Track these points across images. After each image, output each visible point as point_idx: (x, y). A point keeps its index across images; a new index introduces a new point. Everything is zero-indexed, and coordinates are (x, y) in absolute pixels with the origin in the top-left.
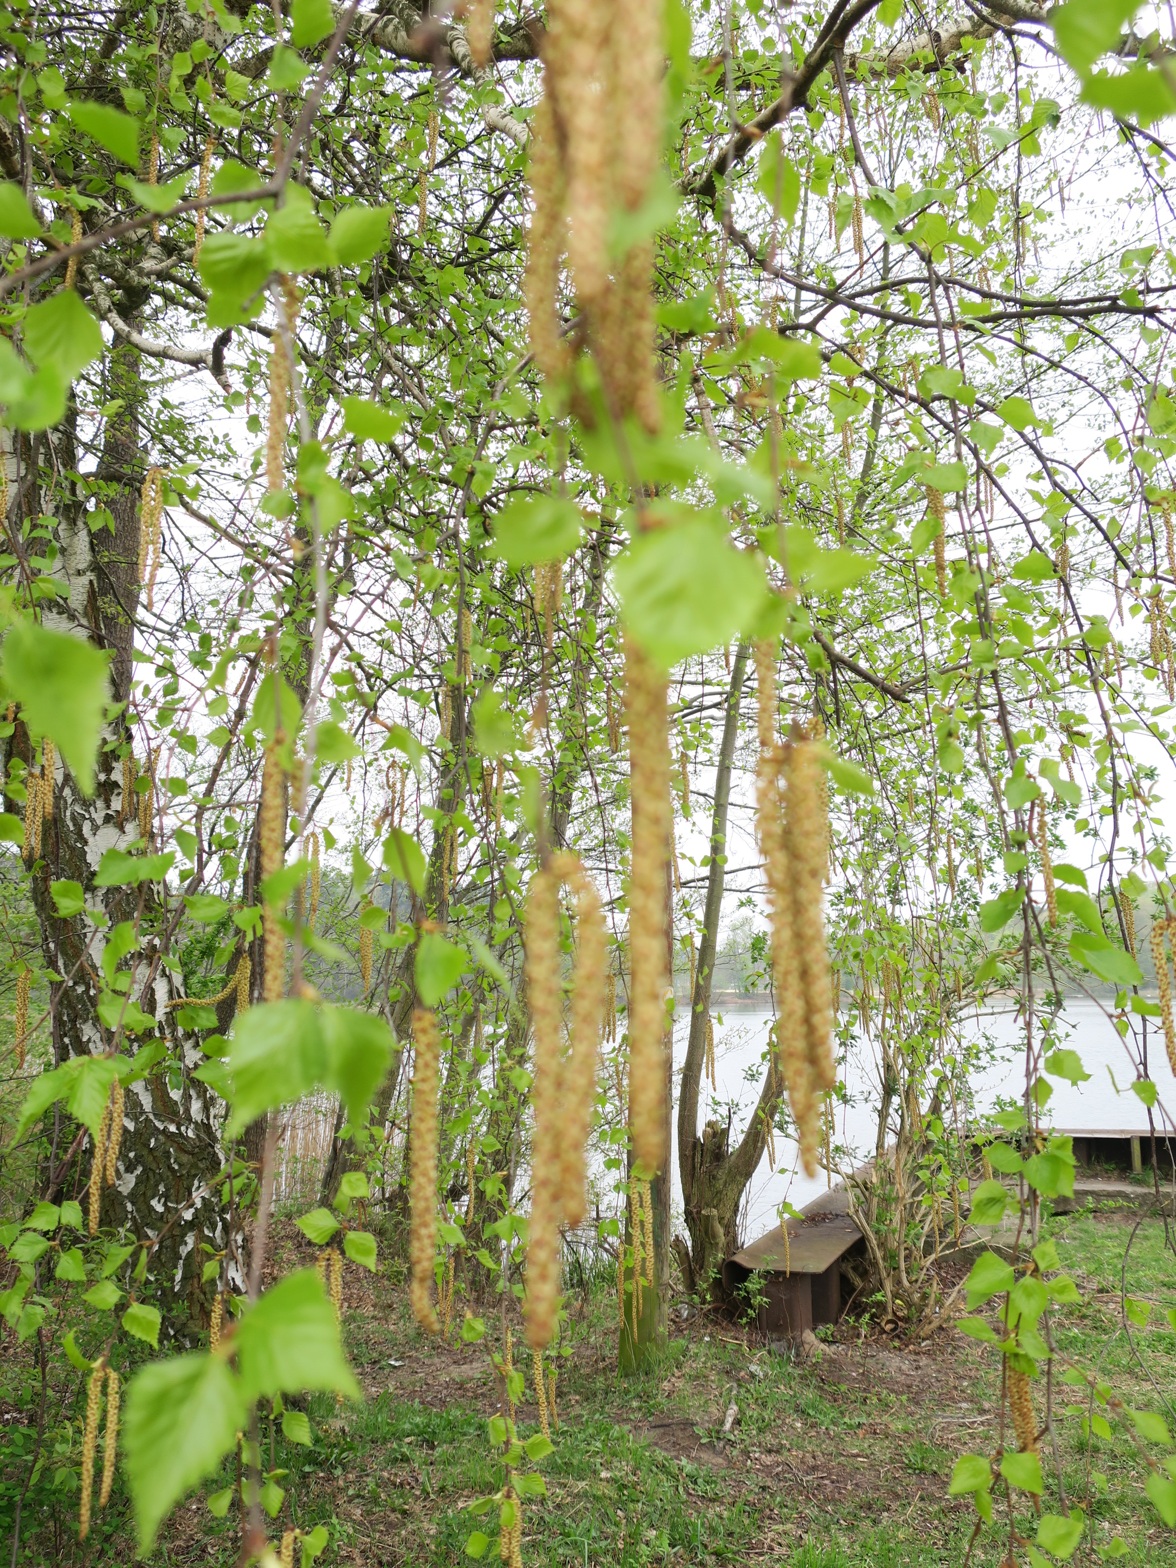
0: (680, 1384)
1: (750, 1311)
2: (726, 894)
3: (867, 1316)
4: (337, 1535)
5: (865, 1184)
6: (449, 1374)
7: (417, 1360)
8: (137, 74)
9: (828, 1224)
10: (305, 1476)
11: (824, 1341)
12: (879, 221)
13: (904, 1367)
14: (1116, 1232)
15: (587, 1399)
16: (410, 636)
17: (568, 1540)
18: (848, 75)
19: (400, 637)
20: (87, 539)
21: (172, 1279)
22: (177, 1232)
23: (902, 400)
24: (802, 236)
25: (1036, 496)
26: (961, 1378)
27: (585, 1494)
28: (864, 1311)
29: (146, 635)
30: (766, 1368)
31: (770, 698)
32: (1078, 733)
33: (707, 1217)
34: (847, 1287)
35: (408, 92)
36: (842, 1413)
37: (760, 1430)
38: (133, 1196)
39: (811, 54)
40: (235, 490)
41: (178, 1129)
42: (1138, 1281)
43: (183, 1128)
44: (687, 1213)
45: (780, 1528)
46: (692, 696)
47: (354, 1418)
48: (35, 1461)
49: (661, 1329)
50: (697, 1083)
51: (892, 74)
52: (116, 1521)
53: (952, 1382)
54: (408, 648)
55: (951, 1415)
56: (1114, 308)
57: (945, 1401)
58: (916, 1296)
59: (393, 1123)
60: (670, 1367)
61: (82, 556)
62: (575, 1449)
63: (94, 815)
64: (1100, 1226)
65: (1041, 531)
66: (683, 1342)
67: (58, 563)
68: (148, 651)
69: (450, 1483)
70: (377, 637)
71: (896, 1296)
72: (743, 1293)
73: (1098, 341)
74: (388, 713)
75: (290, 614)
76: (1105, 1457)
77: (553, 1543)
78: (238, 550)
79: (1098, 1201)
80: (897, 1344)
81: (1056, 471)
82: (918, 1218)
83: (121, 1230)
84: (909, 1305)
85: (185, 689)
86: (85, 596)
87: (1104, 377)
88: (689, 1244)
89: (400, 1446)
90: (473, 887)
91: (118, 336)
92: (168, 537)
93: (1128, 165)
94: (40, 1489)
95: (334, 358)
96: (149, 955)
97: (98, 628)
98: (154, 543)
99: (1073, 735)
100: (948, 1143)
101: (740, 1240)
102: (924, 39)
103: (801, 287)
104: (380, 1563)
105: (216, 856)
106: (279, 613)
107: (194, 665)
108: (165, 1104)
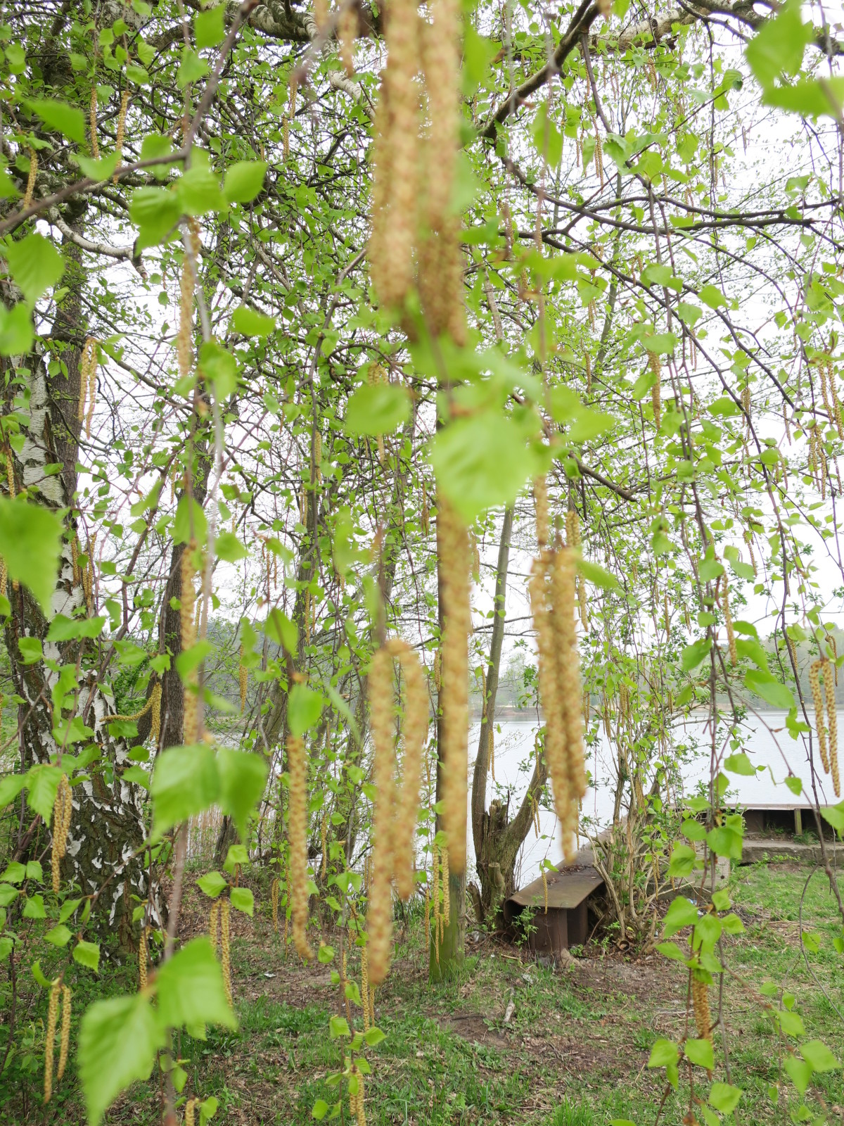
0: (473, 988)
1: (523, 936)
2: (505, 637)
3: (607, 939)
4: (227, 1100)
5: (605, 844)
6: (308, 983)
7: (285, 973)
8: (79, 46)
9: (579, 873)
10: (204, 1057)
11: (576, 956)
12: (614, 157)
13: (633, 975)
14: (784, 877)
15: (407, 1000)
16: (278, 453)
17: (393, 1101)
18: (591, 50)
19: (270, 453)
20: (44, 383)
21: (107, 917)
22: (111, 882)
23: (630, 284)
25: (726, 353)
26: (673, 982)
27: (406, 1068)
28: (605, 935)
29: (87, 452)
30: (534, 976)
32: (756, 523)
33: (493, 869)
34: (592, 918)
35: (276, 60)
36: (589, 1008)
37: (530, 1021)
38: (79, 857)
39: (565, 36)
40: (150, 347)
41: (112, 808)
42: (799, 912)
43: (115, 808)
44: (479, 866)
45: (545, 1091)
47: (240, 1015)
48: (7, 1052)
49: (460, 949)
51: (622, 50)
52: (66, 1092)
53: (667, 985)
54: (276, 461)
55: (667, 1009)
56: (781, 220)
57: (662, 999)
58: (642, 924)
60: (466, 977)
61: (40, 395)
62: (398, 1036)
64: (772, 873)
65: (730, 378)
66: (475, 958)
68: (88, 464)
69: (309, 1061)
70: (254, 454)
71: (627, 924)
72: (518, 923)
73: (769, 242)
74: (262, 508)
75: (190, 437)
76: (776, 1038)
77: (383, 1103)
78: (154, 391)
79: (772, 856)
80: (628, 958)
81: (741, 336)
82: (643, 869)
83: (70, 881)
84: (637, 930)
85: (113, 492)
86: (42, 424)
87: (774, 268)
88: (480, 888)
89: (273, 1035)
90: (324, 633)
91: (65, 237)
92: (102, 381)
94: (12, 1070)
95: (222, 253)
96: (89, 683)
97: (52, 448)
98: (92, 385)
99: (753, 524)
100: (664, 815)
101: (516, 884)
102: (645, 24)
103: (558, 204)
104: (258, 1119)
105: (138, 612)
106: (182, 436)
107: (121, 473)
108: (102, 791)
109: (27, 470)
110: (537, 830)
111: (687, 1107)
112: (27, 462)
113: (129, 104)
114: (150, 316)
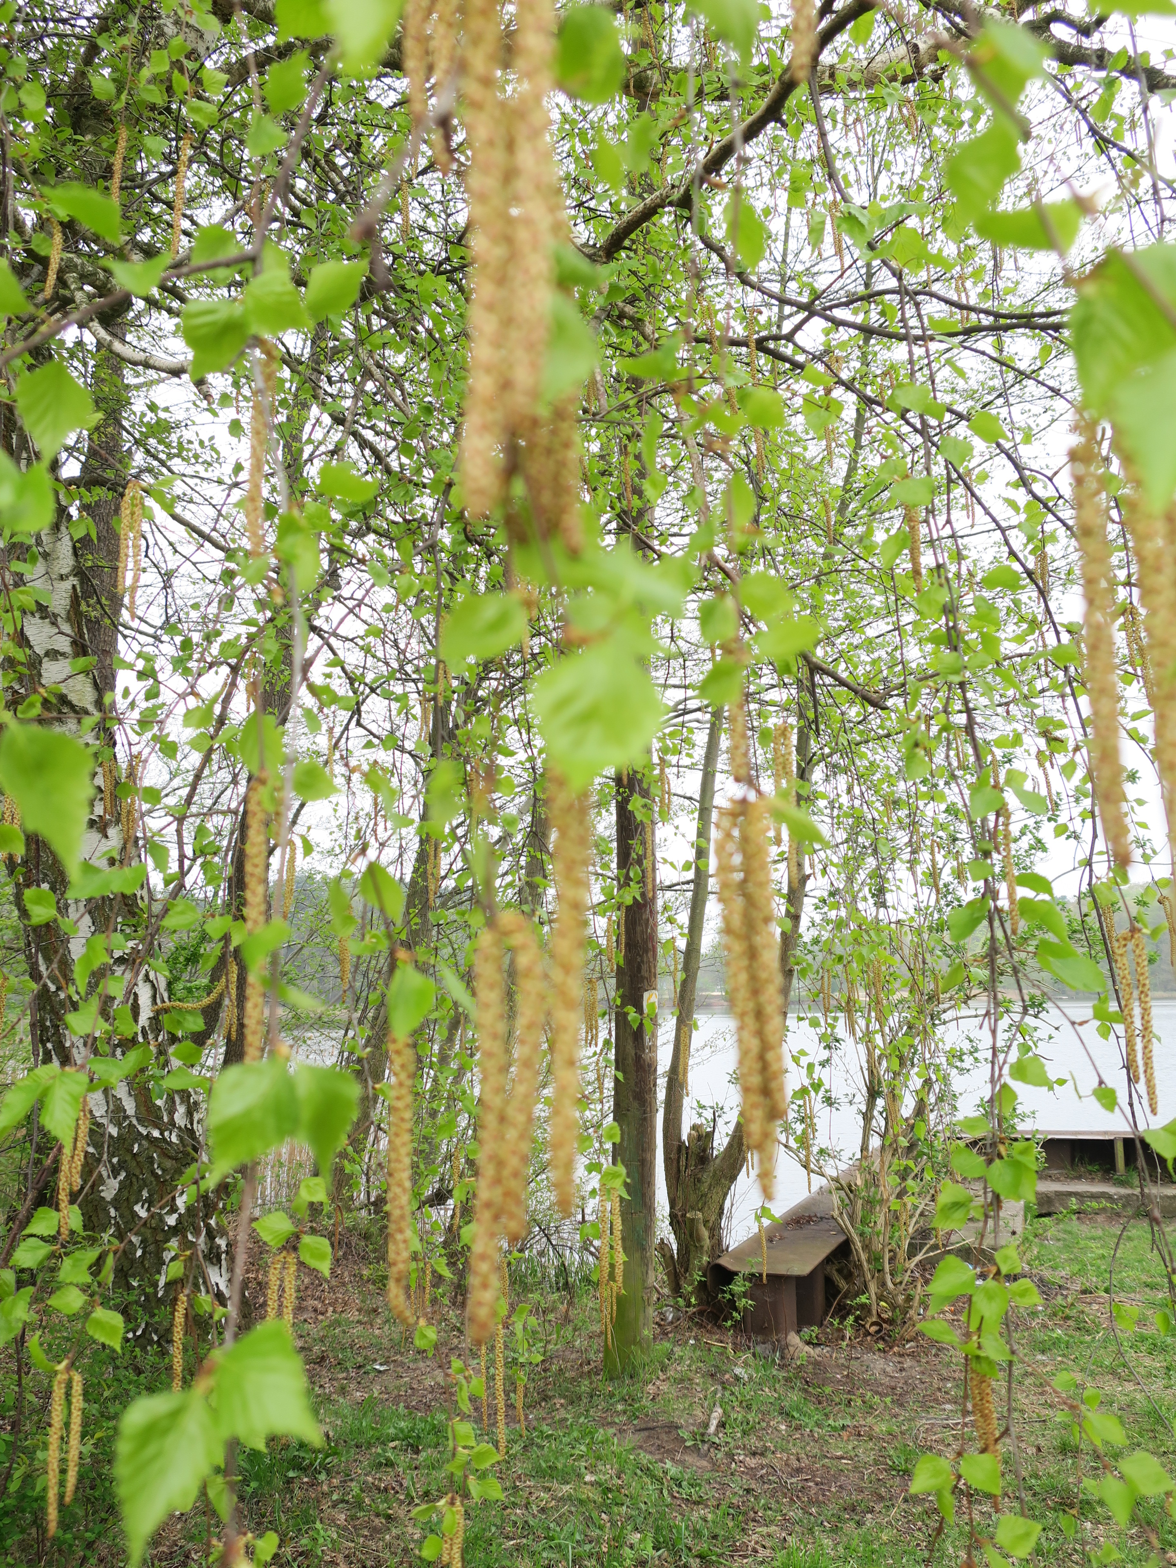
0: (664, 1387)
1: (735, 1314)
2: (708, 896)
3: (851, 1318)
4: (321, 1541)
5: (850, 1186)
6: (433, 1378)
7: (402, 1364)
9: (812, 1226)
10: (290, 1481)
11: (808, 1343)
13: (888, 1369)
14: (1100, 1233)
15: (572, 1403)
16: (394, 641)
17: (552, 1544)
18: (826, 87)
19: (384, 643)
20: (70, 544)
21: (155, 1285)
22: (160, 1237)
23: (879, 410)
24: (786, 241)
25: (1012, 504)
26: (944, 1379)
27: (570, 1498)
28: (848, 1314)
29: (129, 640)
30: (750, 1371)
32: (1056, 739)
33: (692, 1220)
34: (831, 1289)
35: (393, 98)
36: (826, 1415)
37: (744, 1433)
38: (116, 1202)
40: (217, 494)
41: (162, 1134)
42: (1121, 1281)
43: (166, 1134)
44: (672, 1216)
45: (764, 1530)
46: (676, 699)
47: (339, 1422)
49: (646, 1332)
50: (682, 1087)
51: (870, 84)
52: (98, 1528)
53: (936, 1383)
54: (392, 653)
55: (935, 1417)
57: (928, 1403)
58: (901, 1298)
59: (379, 1128)
60: (654, 1371)
61: (65, 561)
62: (559, 1453)
64: (1084, 1227)
65: (1017, 540)
66: (667, 1345)
67: (40, 568)
68: (130, 658)
69: (435, 1487)
70: (361, 643)
71: (880, 1298)
72: (728, 1296)
74: (372, 717)
75: (271, 620)
76: (1088, 1458)
77: (538, 1547)
78: (221, 555)
79: (1082, 1203)
80: (881, 1346)
81: (1033, 480)
82: (902, 1221)
83: (105, 1235)
84: (893, 1307)
85: (166, 696)
86: (68, 601)
88: (675, 1247)
89: (384, 1451)
90: (457, 891)
91: (100, 345)
92: (151, 542)
94: (22, 1496)
95: (318, 363)
96: (131, 960)
97: (82, 636)
98: (136, 547)
99: (1051, 740)
101: (725, 1242)
102: (902, 50)
105: (200, 861)
106: (261, 618)
107: (175, 670)
108: (148, 1110)
109: (47, 664)
111: (963, 1554)
112: (47, 654)
113: (191, 161)
114: (218, 453)
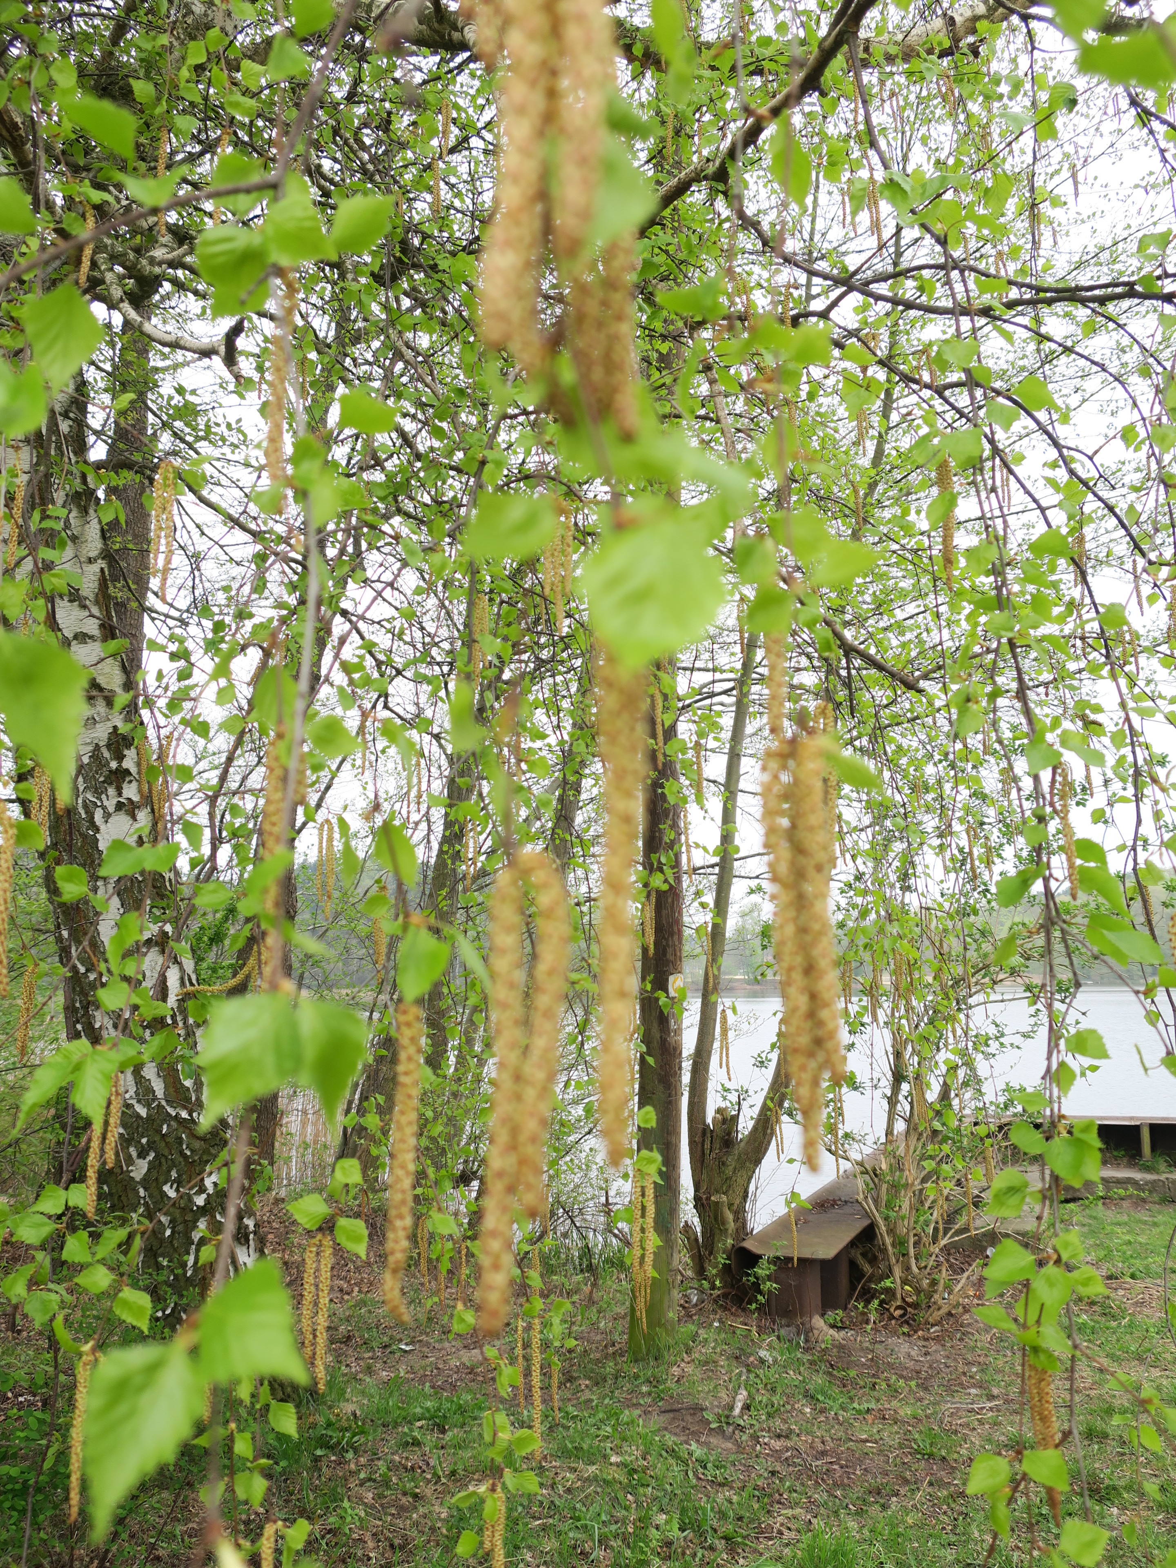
0: (689, 1369)
1: (759, 1297)
2: (735, 880)
3: (876, 1302)
4: (349, 1519)
5: (874, 1171)
6: (459, 1359)
7: (428, 1344)
8: (148, 62)
9: (837, 1210)
10: (317, 1459)
11: (833, 1326)
12: (894, 205)
13: (913, 1353)
14: (1125, 1218)
15: (597, 1384)
16: (420, 623)
17: (578, 1524)
18: (862, 60)
19: (411, 625)
20: (98, 527)
21: (184, 1265)
22: (189, 1217)
23: (915, 387)
24: (813, 221)
25: (1051, 482)
26: (969, 1364)
27: (595, 1479)
28: (873, 1297)
29: (157, 622)
30: (775, 1354)
31: (780, 685)
32: (1094, 723)
33: (717, 1203)
34: (855, 1273)
35: (418, 78)
36: (851, 1398)
37: (769, 1415)
38: (145, 1182)
39: (825, 39)
40: (246, 478)
41: (190, 1115)
42: (1147, 1267)
43: (195, 1115)
44: (697, 1198)
45: (789, 1512)
46: (701, 683)
47: (365, 1402)
48: (48, 1447)
49: (671, 1315)
50: (707, 1070)
51: (907, 58)
53: (961, 1368)
54: (418, 634)
55: (960, 1401)
56: (1130, 292)
57: (953, 1387)
58: (926, 1282)
60: (679, 1352)
61: (93, 544)
62: (584, 1434)
63: (106, 803)
64: (1109, 1213)
65: (1058, 518)
66: (692, 1327)
67: (69, 551)
68: (161, 640)
69: (461, 1467)
70: (388, 625)
71: (905, 1282)
72: (752, 1279)
73: (1111, 325)
74: (398, 700)
76: (1114, 1443)
77: (564, 1527)
78: (247, 537)
79: (1108, 1189)
80: (906, 1330)
81: (1073, 459)
82: (927, 1205)
83: (134, 1215)
84: (918, 1291)
85: (198, 677)
86: (96, 584)
87: (1117, 363)
88: (699, 1229)
89: (411, 1430)
91: (127, 323)
92: (179, 525)
93: (1142, 148)
95: (343, 345)
96: (161, 942)
97: (110, 618)
99: (1088, 724)
100: (958, 1130)
101: (749, 1226)
102: (938, 23)
103: (812, 273)
104: (392, 1546)
105: (231, 844)
106: (291, 601)
107: (207, 652)
108: (177, 1091)
109: (75, 647)
110: (780, 1151)
112: (76, 637)
114: (245, 435)
